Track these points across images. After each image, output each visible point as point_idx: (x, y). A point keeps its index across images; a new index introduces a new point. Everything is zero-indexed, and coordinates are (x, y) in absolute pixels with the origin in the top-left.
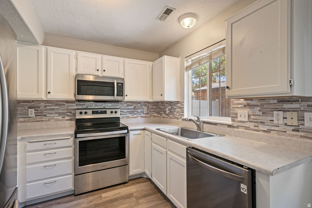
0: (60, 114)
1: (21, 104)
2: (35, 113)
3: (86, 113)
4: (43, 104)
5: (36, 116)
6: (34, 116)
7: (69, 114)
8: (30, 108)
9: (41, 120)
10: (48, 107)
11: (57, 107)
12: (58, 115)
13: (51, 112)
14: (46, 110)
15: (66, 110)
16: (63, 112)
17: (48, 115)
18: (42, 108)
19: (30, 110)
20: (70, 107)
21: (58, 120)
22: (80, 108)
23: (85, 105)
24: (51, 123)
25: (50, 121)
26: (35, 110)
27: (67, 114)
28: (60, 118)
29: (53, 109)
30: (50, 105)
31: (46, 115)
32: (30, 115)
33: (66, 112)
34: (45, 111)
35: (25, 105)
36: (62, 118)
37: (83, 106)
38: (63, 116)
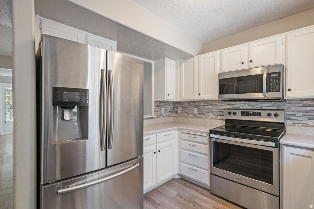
0: (214, 113)
1: (191, 104)
2: (198, 111)
3: (234, 114)
4: (202, 104)
5: (198, 113)
6: (197, 113)
7: (221, 113)
8: (195, 107)
9: (201, 117)
10: (206, 107)
11: (211, 107)
12: (212, 114)
13: (208, 110)
14: (204, 109)
15: (219, 109)
16: (216, 112)
17: (205, 114)
18: (202, 107)
19: (195, 108)
20: (222, 107)
21: (212, 118)
22: (231, 108)
24: (207, 120)
25: (206, 118)
26: (198, 109)
27: (219, 113)
28: (214, 117)
29: (208, 109)
30: (207, 104)
31: (204, 113)
32: (195, 113)
33: (219, 112)
34: (204, 110)
35: (193, 105)
36: (216, 116)
37: (235, 106)
38: (216, 115)
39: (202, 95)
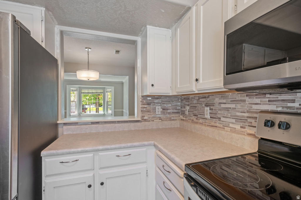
0: (239, 119)
1: (201, 100)
2: (210, 113)
3: (287, 126)
4: (217, 100)
5: (211, 117)
6: (209, 117)
7: (253, 121)
8: (207, 105)
9: (215, 125)
10: (223, 106)
11: (233, 106)
12: (234, 121)
13: (226, 113)
14: (220, 110)
15: (248, 112)
16: (243, 117)
17: (222, 119)
18: (217, 106)
19: (206, 108)
20: (255, 107)
21: (234, 130)
22: (280, 109)
23: (293, 101)
25: (224, 128)
26: (210, 109)
27: (249, 120)
28: (238, 127)
29: (227, 109)
30: (224, 101)
31: (220, 118)
32: (206, 116)
33: (247, 117)
34: (219, 112)
35: (203, 101)
36: (242, 127)
37: (290, 105)
38: (242, 124)
39: (201, 81)
